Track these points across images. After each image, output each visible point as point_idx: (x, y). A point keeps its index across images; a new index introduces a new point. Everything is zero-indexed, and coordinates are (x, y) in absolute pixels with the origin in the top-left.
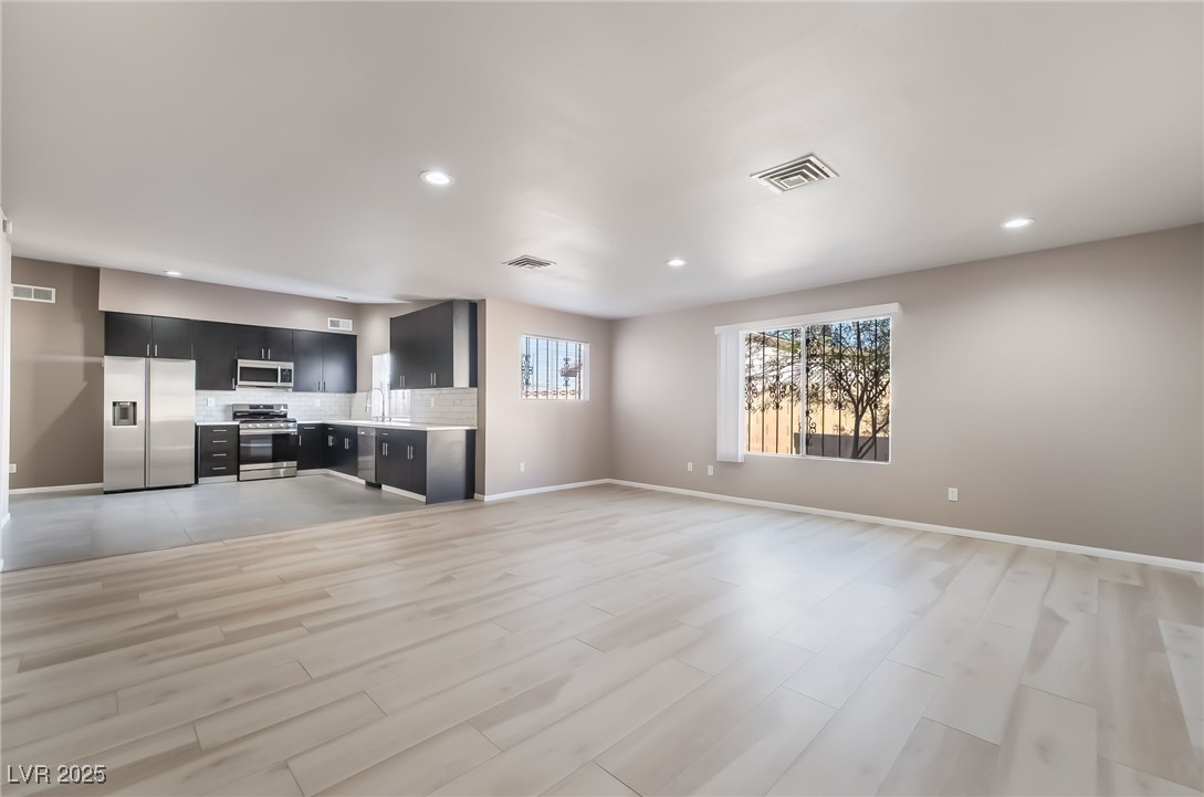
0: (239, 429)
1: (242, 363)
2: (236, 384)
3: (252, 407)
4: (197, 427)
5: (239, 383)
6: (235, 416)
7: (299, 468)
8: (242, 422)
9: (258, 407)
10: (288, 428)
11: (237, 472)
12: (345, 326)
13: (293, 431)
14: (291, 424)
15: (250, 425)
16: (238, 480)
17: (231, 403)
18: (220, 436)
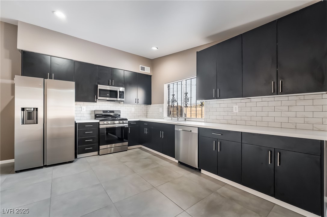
0: (99, 125)
1: (100, 87)
2: (97, 99)
3: (104, 111)
4: (76, 124)
5: (99, 98)
6: (96, 116)
7: (129, 145)
8: (101, 121)
9: (106, 111)
10: (123, 123)
11: (98, 150)
12: (147, 71)
13: (126, 125)
14: (125, 122)
15: (105, 122)
16: (99, 154)
17: (94, 109)
18: (89, 129)
